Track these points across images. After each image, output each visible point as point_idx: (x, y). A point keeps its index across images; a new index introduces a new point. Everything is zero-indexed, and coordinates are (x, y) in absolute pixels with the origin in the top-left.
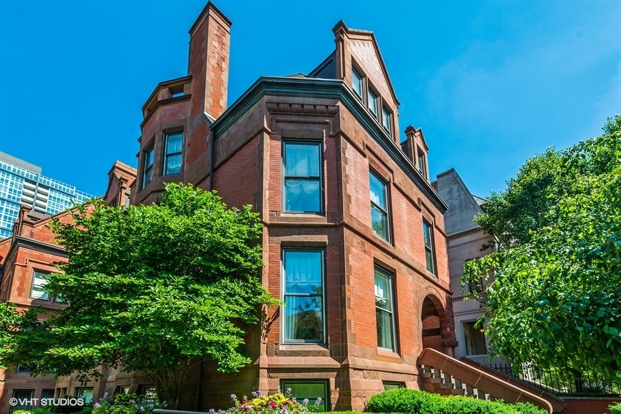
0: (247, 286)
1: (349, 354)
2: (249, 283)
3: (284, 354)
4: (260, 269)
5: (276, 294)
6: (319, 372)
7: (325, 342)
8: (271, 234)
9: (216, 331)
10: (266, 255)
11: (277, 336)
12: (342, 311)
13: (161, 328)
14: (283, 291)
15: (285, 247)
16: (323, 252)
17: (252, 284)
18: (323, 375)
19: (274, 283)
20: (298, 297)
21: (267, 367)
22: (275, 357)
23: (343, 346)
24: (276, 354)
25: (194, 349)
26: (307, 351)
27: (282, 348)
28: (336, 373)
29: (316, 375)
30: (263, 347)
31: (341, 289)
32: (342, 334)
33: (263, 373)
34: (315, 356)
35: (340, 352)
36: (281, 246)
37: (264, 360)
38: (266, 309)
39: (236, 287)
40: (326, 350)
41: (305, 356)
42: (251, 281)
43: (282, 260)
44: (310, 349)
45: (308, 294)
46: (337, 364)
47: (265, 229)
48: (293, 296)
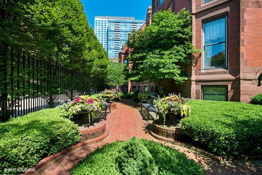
0: (185, 46)
1: (241, 72)
2: (186, 44)
3: (203, 74)
4: (191, 37)
5: (199, 47)
6: (222, 82)
7: (226, 66)
8: (196, 18)
9: (169, 68)
10: (194, 29)
11: (200, 66)
12: (237, 48)
13: (150, 70)
14: (203, 44)
15: (204, 22)
16: (226, 17)
17: (187, 44)
18: (224, 83)
19: (199, 41)
20: (212, 46)
21: (195, 80)
22: (199, 76)
23: (237, 68)
24: (199, 74)
25: (161, 76)
26: (215, 72)
27: (202, 71)
28: (232, 82)
29: (220, 83)
30: (193, 72)
31: (237, 36)
32: (237, 61)
33: (193, 83)
34: (220, 74)
35: (235, 71)
36: (202, 22)
37: (194, 77)
38: (195, 54)
39: (179, 48)
40: (227, 70)
41: (214, 74)
42: (187, 43)
43: (202, 29)
44: (217, 71)
45: (218, 43)
46: (233, 78)
47: (194, 17)
48: (209, 45)
